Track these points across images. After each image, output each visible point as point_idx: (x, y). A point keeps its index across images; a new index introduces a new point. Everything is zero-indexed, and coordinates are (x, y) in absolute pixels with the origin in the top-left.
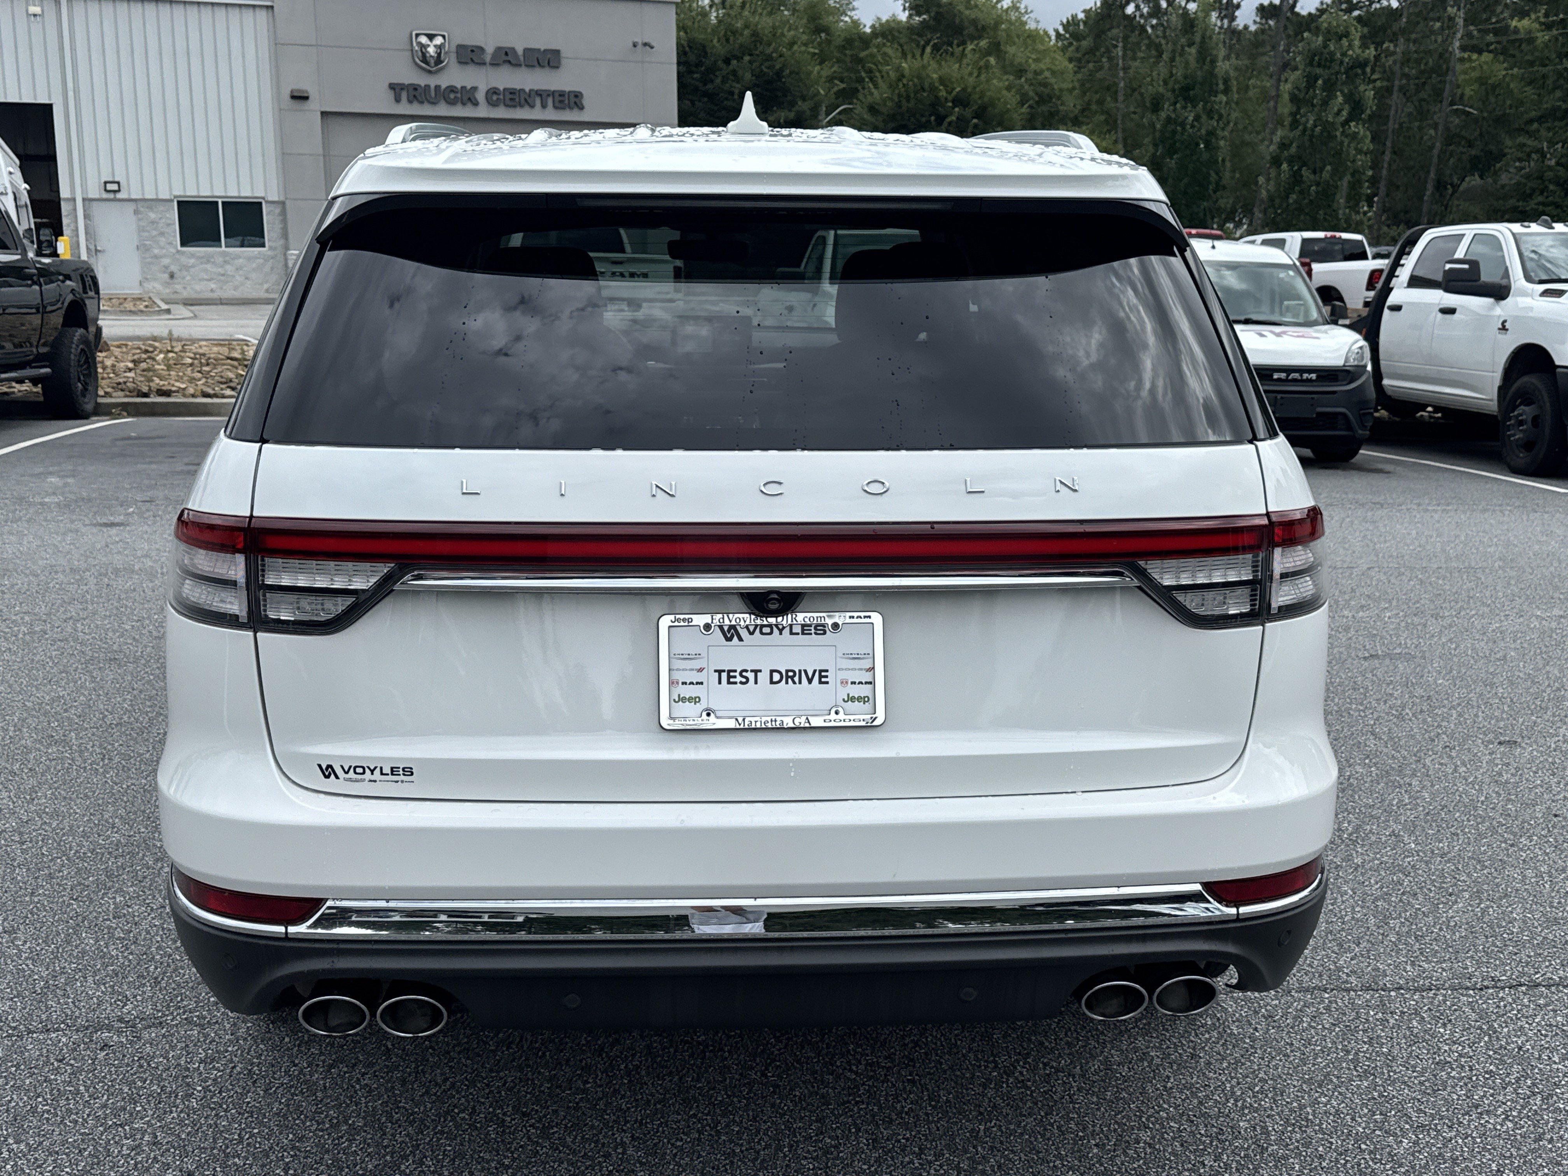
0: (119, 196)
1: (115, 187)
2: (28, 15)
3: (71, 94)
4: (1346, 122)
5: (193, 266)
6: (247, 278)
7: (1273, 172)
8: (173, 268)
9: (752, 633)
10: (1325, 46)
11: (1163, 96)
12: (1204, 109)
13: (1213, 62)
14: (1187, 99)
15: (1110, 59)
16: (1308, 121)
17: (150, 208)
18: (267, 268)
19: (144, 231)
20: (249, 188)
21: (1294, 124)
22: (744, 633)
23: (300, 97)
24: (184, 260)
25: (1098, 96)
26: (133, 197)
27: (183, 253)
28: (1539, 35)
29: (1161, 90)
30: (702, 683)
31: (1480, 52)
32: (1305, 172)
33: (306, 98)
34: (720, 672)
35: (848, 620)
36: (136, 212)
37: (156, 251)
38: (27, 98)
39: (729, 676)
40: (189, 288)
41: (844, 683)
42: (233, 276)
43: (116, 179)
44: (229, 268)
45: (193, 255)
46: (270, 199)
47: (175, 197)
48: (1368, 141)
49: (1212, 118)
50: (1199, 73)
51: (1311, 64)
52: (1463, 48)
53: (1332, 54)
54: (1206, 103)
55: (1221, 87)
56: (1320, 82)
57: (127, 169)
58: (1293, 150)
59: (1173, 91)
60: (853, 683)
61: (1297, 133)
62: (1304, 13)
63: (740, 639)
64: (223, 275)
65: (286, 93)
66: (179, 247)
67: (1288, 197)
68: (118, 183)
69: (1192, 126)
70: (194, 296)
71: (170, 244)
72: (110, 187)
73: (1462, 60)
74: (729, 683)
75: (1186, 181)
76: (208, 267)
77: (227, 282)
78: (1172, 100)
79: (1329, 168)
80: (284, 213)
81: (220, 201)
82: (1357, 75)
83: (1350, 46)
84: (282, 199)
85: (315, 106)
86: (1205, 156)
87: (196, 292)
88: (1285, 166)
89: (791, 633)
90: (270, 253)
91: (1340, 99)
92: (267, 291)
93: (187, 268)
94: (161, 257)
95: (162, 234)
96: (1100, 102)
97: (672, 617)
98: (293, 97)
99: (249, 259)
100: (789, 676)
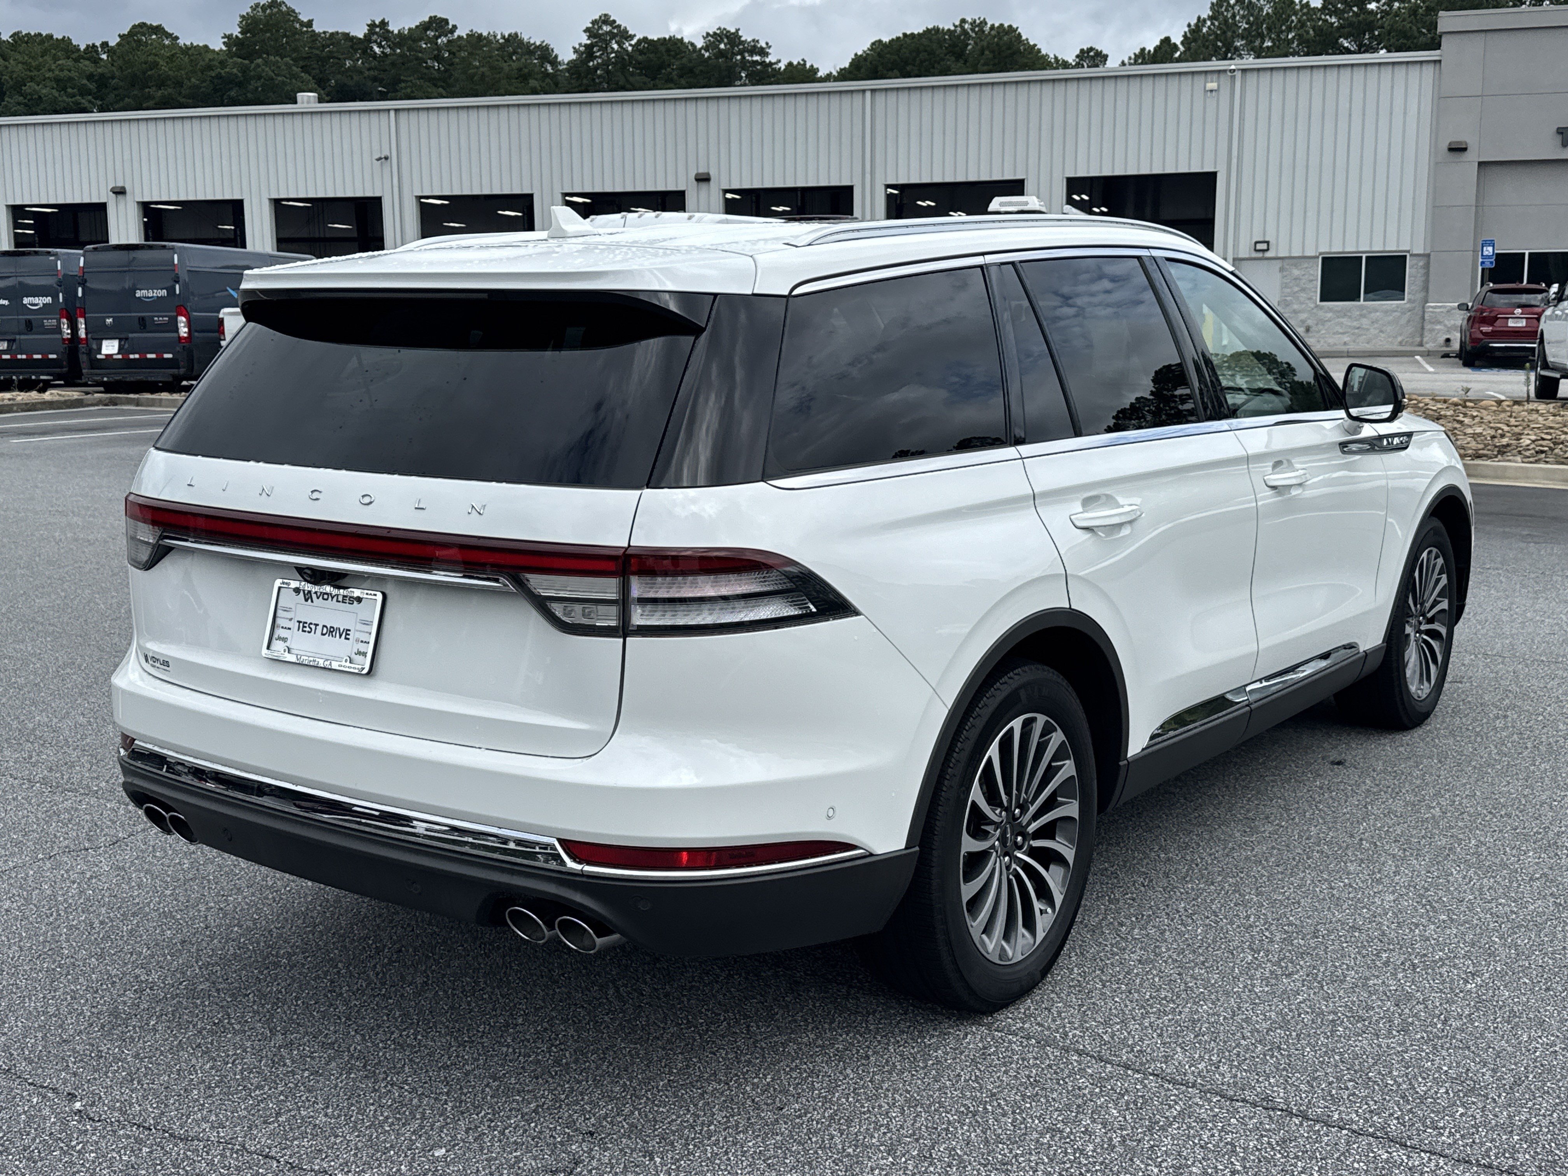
0: (1268, 254)
1: (1264, 246)
2: (1206, 91)
3: (1234, 161)
5: (1329, 321)
6: (1381, 331)
8: (1310, 322)
9: (318, 598)
17: (1296, 266)
18: (1403, 321)
19: (1285, 287)
20: (1395, 244)
22: (314, 596)
23: (1457, 149)
24: (1321, 313)
26: (1280, 255)
27: (1321, 308)
30: (289, 629)
33: (1465, 149)
34: (299, 622)
35: (365, 596)
36: (1281, 270)
37: (1295, 307)
38: (1195, 169)
39: (305, 627)
40: (1322, 341)
41: (357, 640)
42: (1368, 330)
43: (1267, 239)
44: (1365, 322)
45: (1330, 310)
46: (1415, 252)
47: (1321, 254)
57: (1278, 231)
60: (362, 642)
63: (312, 601)
64: (1358, 328)
65: (1445, 146)
66: (1318, 302)
68: (1268, 243)
70: (1328, 349)
71: (1310, 299)
72: (1260, 246)
74: (303, 631)
76: (1344, 320)
77: (1360, 335)
80: (1427, 266)
81: (1364, 256)
84: (1427, 252)
85: (1473, 157)
87: (1329, 345)
89: (338, 601)
90: (1408, 306)
92: (1401, 343)
93: (1322, 322)
94: (1300, 312)
95: (1303, 290)
97: (281, 581)
98: (1451, 150)
99: (1386, 312)
100: (331, 631)
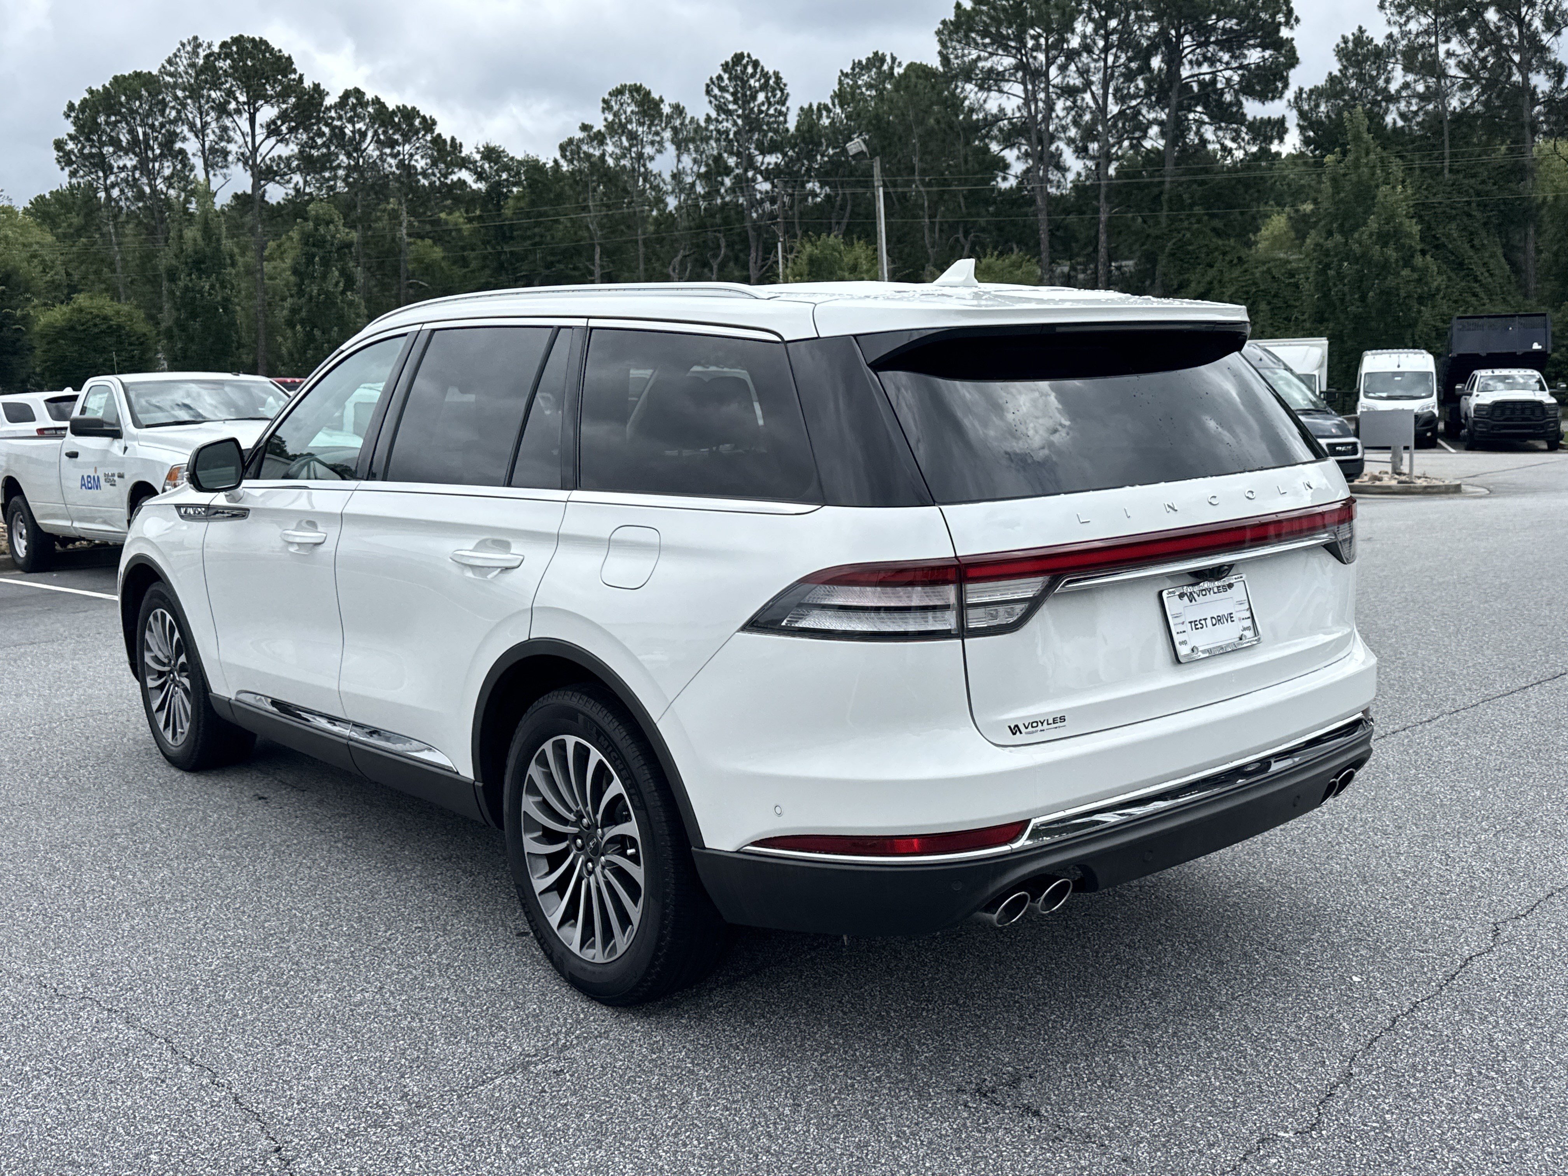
4: (343, 293)
7: (289, 333)
9: (1199, 596)
10: (316, 230)
11: (177, 268)
12: (217, 279)
13: (218, 240)
14: (199, 270)
15: (102, 235)
16: (312, 291)
21: (301, 293)
22: (1196, 596)
25: (95, 267)
28: (464, 227)
29: (174, 262)
30: (1185, 631)
31: (422, 238)
32: (317, 333)
34: (1193, 622)
39: (1196, 624)
48: (362, 307)
49: (226, 287)
50: (207, 249)
51: (306, 244)
52: (409, 235)
53: (324, 236)
54: (218, 274)
55: (228, 261)
56: (317, 259)
58: (304, 314)
59: (186, 263)
61: (303, 300)
62: (273, 202)
67: (305, 352)
69: (210, 294)
73: (409, 244)
74: (1194, 629)
75: (211, 340)
78: (187, 271)
79: (336, 329)
82: (345, 254)
83: (337, 230)
86: (225, 319)
88: (298, 327)
91: (337, 273)
96: (97, 272)
100: (1219, 620)
